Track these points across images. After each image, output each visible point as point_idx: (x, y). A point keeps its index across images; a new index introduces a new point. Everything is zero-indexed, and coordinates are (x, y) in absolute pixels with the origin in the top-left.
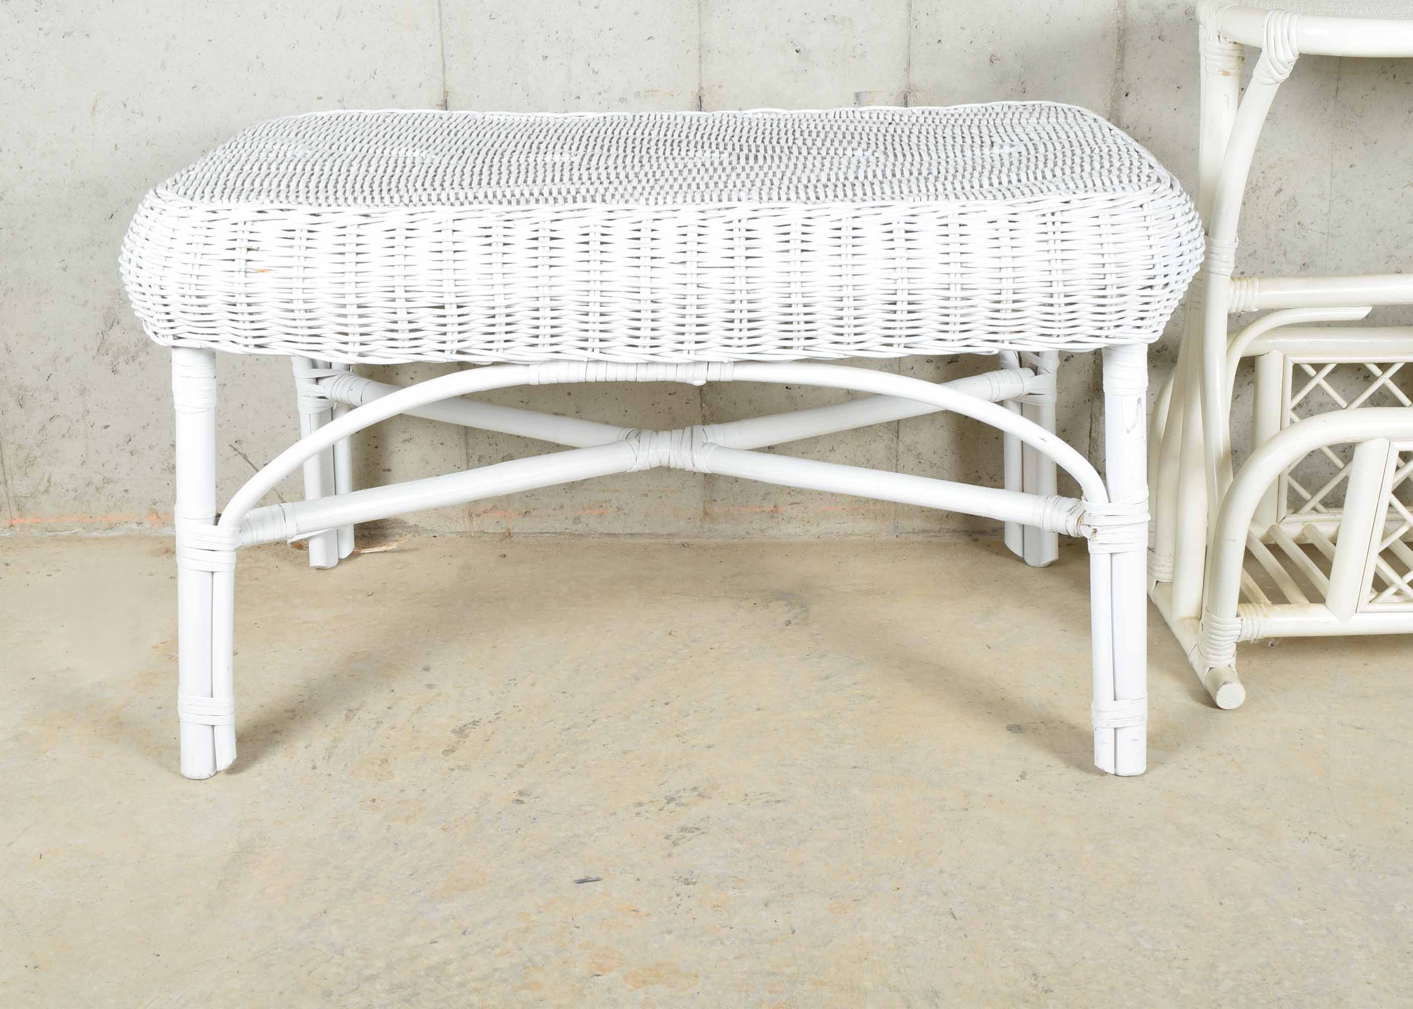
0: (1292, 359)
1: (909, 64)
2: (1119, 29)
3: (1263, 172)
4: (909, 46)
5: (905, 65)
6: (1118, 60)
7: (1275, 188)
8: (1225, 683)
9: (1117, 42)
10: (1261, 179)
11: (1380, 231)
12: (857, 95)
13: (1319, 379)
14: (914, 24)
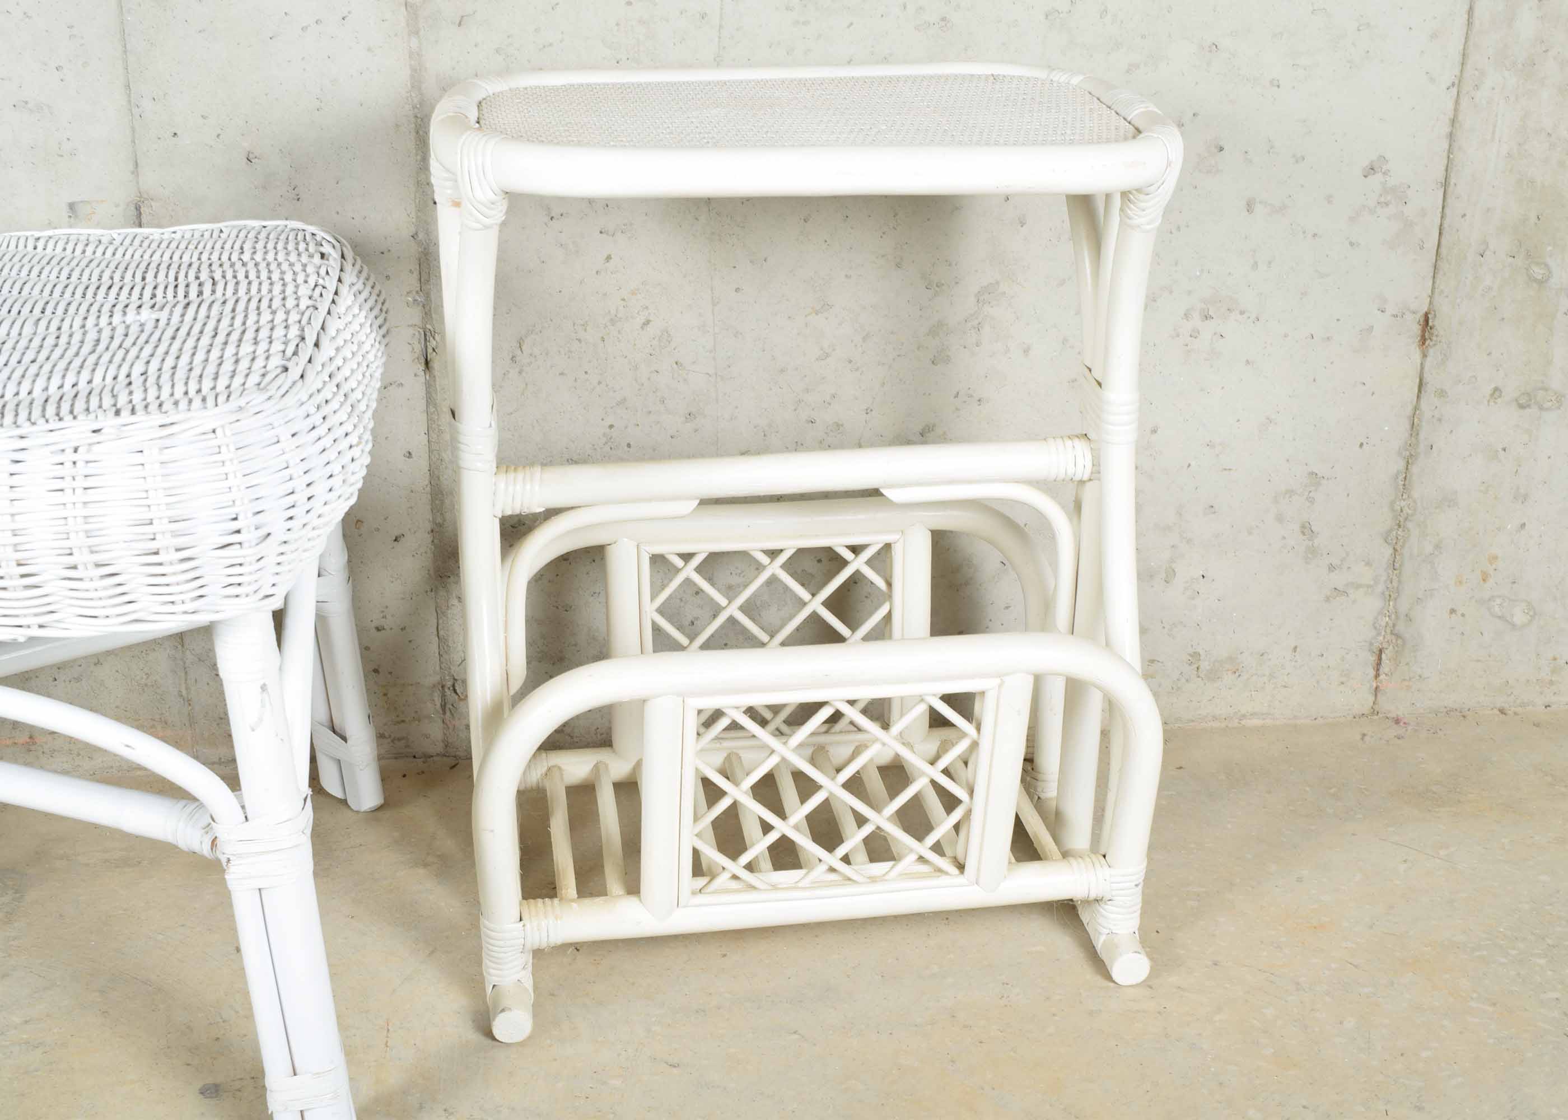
0: (647, 549)
1: (137, 164)
2: (416, 117)
3: (623, 300)
4: (133, 142)
5: (131, 167)
6: (419, 158)
7: (640, 320)
8: (503, 1010)
9: (414, 134)
10: (621, 308)
11: (782, 371)
12: (72, 206)
13: (689, 571)
14: (135, 110)
